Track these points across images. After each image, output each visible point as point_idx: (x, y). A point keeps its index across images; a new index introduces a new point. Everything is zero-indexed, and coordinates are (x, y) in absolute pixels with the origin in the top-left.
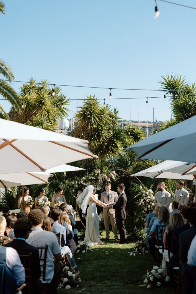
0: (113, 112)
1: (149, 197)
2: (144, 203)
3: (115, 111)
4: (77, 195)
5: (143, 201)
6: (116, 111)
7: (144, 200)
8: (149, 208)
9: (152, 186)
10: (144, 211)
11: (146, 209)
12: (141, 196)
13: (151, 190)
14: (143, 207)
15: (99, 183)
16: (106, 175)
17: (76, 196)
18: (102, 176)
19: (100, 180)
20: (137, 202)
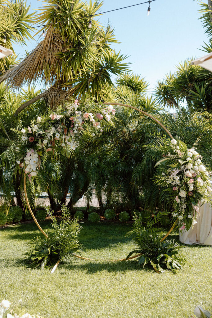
0: (105, 30)
1: (190, 166)
2: (181, 180)
3: (108, 29)
4: (25, 159)
5: (178, 175)
6: (111, 30)
7: (181, 173)
8: (192, 191)
9: (197, 141)
10: (180, 197)
11: (183, 194)
12: (171, 162)
13: (196, 150)
14: (177, 188)
15: (76, 132)
16: (91, 114)
17: (23, 161)
18: (82, 115)
19: (77, 125)
20: (163, 176)
